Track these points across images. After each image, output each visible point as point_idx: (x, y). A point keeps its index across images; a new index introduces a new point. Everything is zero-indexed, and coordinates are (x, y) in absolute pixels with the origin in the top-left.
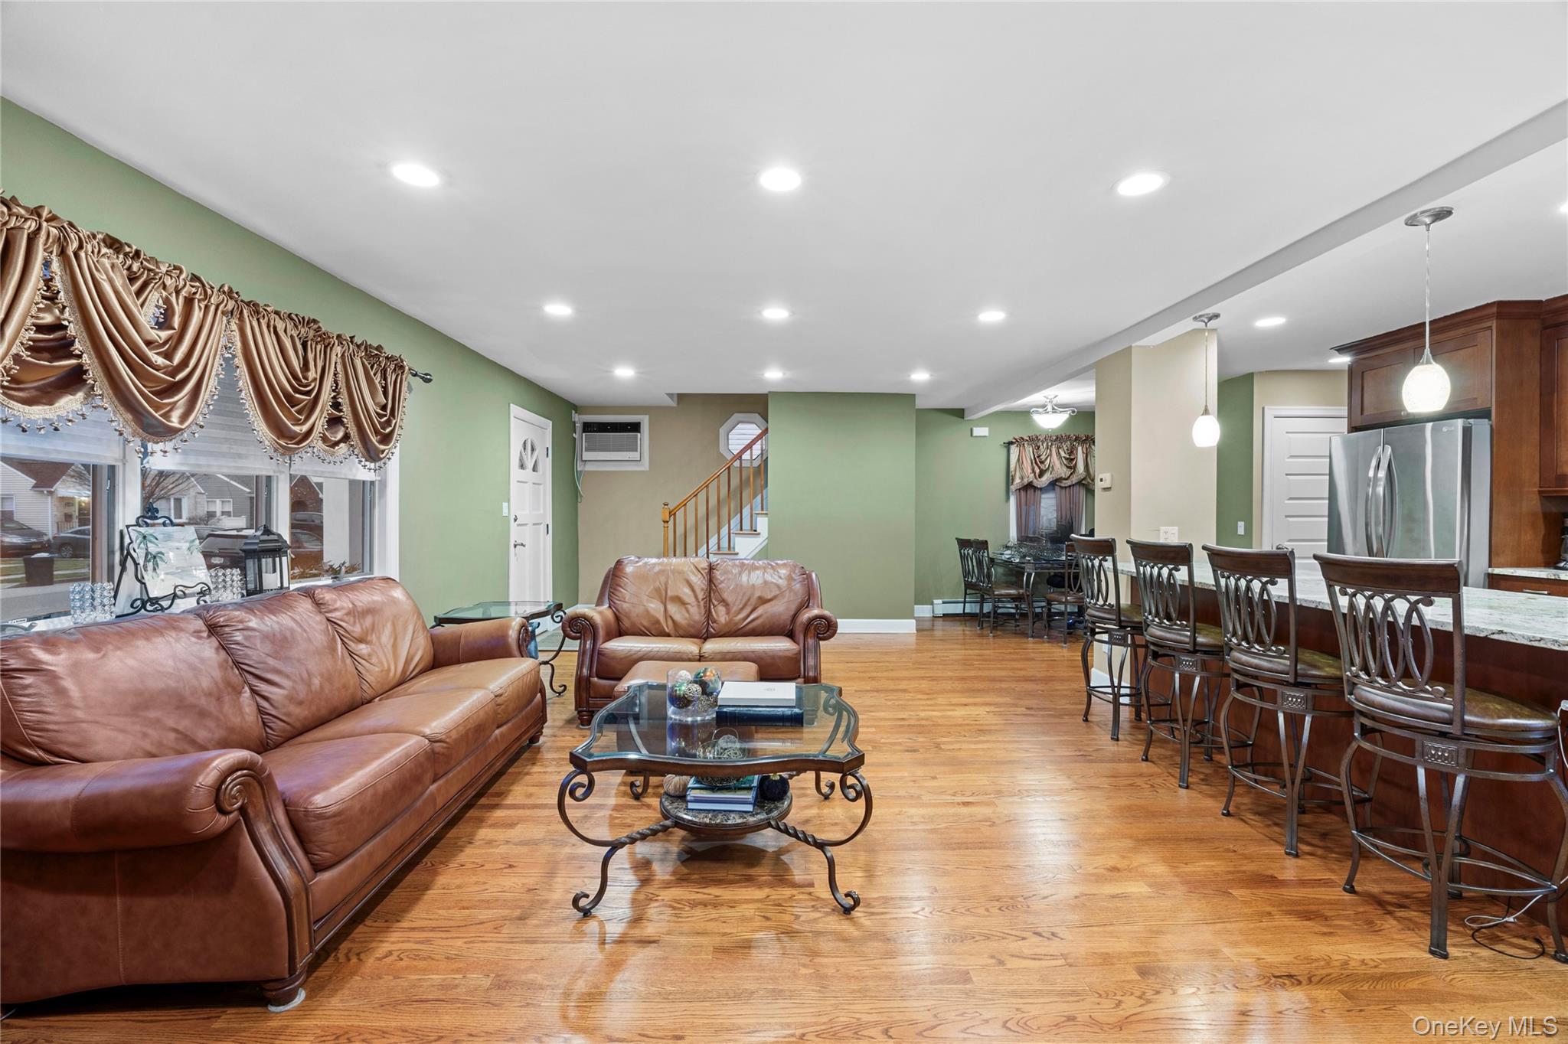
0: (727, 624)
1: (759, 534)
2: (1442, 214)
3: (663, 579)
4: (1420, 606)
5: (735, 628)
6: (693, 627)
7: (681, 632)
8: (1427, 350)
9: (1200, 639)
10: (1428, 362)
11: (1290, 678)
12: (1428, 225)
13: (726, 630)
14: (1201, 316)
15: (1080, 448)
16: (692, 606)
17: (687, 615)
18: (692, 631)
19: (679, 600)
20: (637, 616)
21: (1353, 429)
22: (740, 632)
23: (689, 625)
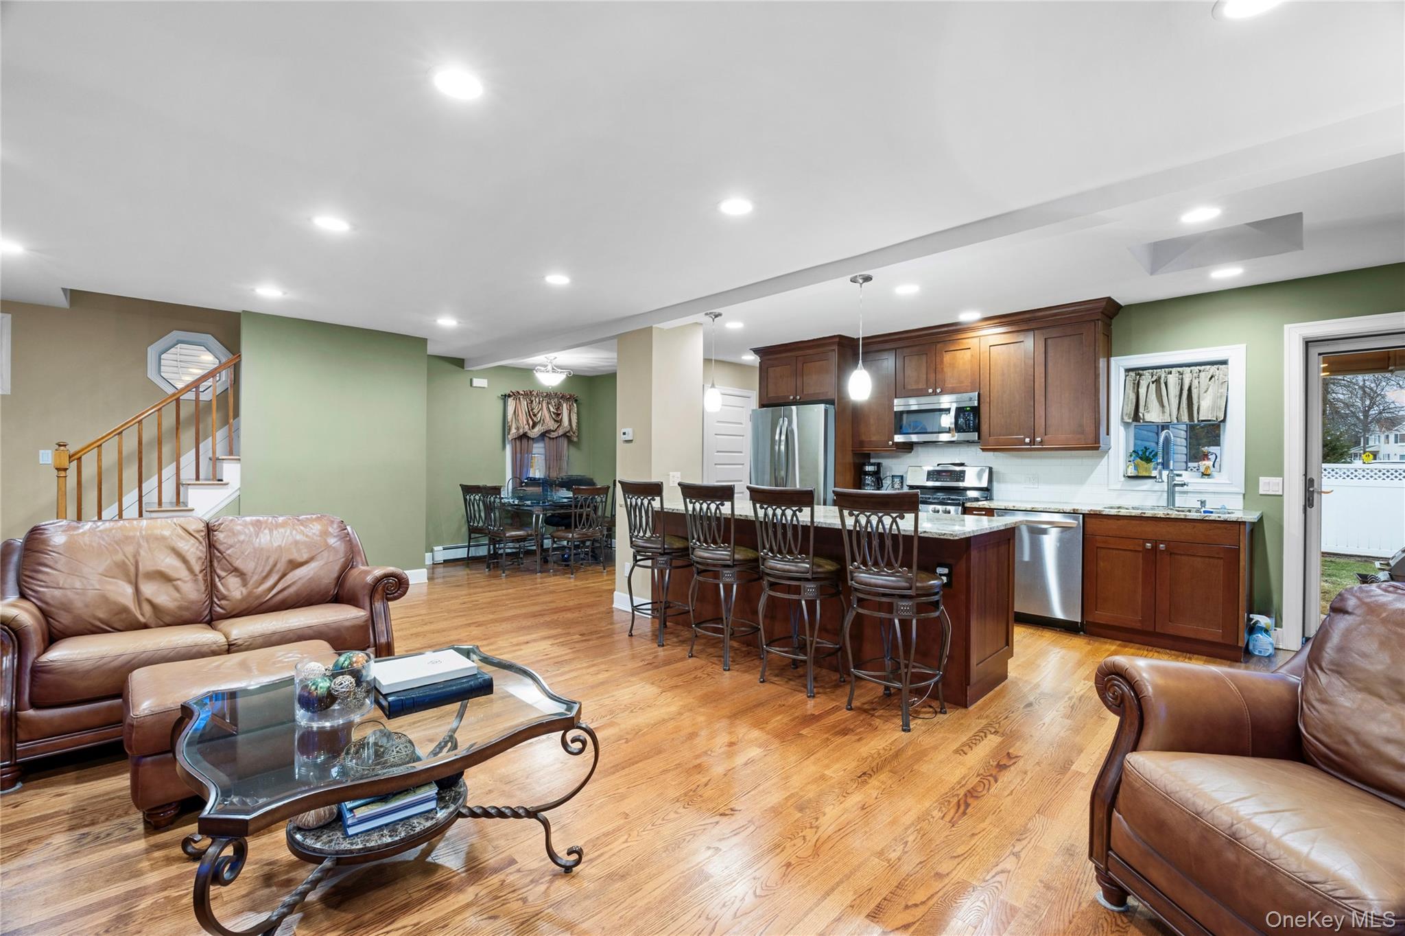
0: (243, 599)
1: (227, 484)
2: (867, 279)
3: (130, 550)
4: (898, 519)
5: (256, 603)
6: (187, 609)
7: (167, 619)
8: (860, 361)
9: (737, 556)
10: (861, 369)
11: (809, 576)
12: (861, 284)
13: (244, 606)
14: (711, 313)
15: (565, 405)
16: (185, 582)
17: (177, 595)
18: (186, 614)
19: (163, 577)
20: (87, 606)
21: (762, 405)
22: (264, 607)
23: (180, 608)
